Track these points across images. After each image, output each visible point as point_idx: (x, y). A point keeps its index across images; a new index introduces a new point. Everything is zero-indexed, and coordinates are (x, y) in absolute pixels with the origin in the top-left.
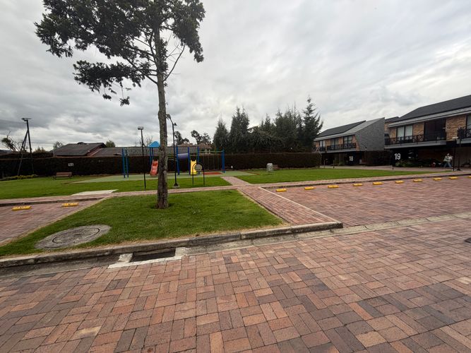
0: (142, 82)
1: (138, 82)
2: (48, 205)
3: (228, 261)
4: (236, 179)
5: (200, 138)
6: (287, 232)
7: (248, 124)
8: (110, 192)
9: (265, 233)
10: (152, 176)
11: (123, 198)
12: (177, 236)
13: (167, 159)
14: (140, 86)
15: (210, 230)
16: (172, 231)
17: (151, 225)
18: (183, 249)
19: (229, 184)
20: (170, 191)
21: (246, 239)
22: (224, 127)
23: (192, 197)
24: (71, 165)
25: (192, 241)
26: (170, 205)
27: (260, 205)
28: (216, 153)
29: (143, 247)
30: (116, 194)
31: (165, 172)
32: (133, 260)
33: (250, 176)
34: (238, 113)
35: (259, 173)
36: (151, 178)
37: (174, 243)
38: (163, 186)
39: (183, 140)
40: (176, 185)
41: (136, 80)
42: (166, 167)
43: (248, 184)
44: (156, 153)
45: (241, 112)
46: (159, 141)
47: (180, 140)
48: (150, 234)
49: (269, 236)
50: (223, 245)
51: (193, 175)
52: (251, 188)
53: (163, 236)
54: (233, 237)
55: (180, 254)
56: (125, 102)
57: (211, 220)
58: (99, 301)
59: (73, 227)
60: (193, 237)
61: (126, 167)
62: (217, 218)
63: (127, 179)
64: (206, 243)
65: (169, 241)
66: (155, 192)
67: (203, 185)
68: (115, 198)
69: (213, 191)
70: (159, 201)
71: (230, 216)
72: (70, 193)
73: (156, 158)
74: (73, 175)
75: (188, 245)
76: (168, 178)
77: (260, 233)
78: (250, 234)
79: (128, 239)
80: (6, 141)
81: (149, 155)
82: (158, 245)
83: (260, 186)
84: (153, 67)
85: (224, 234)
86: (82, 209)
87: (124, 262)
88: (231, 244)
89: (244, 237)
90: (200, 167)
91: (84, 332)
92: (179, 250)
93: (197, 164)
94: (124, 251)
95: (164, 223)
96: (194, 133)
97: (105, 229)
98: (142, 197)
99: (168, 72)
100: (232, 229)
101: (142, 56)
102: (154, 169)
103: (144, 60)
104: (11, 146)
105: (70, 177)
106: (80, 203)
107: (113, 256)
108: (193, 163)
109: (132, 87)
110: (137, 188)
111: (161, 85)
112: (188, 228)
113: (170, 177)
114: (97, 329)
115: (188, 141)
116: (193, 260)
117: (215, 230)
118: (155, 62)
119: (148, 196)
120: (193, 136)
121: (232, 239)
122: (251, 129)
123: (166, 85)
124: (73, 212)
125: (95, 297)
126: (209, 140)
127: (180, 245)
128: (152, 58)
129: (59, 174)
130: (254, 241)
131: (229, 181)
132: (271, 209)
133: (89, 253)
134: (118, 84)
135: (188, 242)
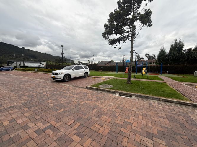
0: (126, 41)
1: (125, 41)
2: (98, 78)
3: (151, 104)
4: (168, 78)
5: (150, 57)
6: (189, 105)
7: (183, 47)
8: (113, 77)
9: (174, 101)
10: (125, 73)
11: (116, 79)
12: (133, 93)
13: (132, 67)
14: (125, 42)
15: (146, 94)
16: (131, 91)
17: (125, 88)
18: (135, 97)
19: (162, 80)
20: (132, 79)
21: (162, 101)
22: (164, 51)
23: (141, 82)
24: (102, 68)
25: (138, 95)
26: (131, 84)
27: (177, 91)
28: (158, 64)
29: (122, 93)
30: (114, 78)
31: (131, 71)
32: (119, 95)
33: (178, 78)
34: (176, 42)
35: (187, 76)
36: (126, 74)
37: (132, 94)
38: (130, 77)
39: (141, 58)
40: (135, 77)
41: (124, 41)
42: (131, 70)
43: (175, 81)
44: (128, 64)
45: (178, 41)
46: (130, 60)
47: (139, 58)
48: (124, 90)
49: (176, 103)
50: (150, 100)
51: (143, 74)
52: (175, 83)
53: (128, 91)
54: (156, 98)
55: (133, 98)
56: (120, 48)
57: (147, 91)
58: (112, 100)
59: (105, 84)
60: (139, 94)
61: (117, 69)
62: (150, 91)
63: (117, 74)
64: (143, 97)
65: (130, 93)
66: (127, 79)
67: (147, 79)
68: (114, 79)
69: (151, 82)
70: (128, 81)
71: (157, 92)
72: (102, 76)
73: (128, 66)
74: (102, 71)
75: (136, 96)
76: (132, 74)
77: (171, 100)
78: (165, 100)
79: (118, 90)
80: (89, 61)
81: (125, 65)
82: (126, 93)
83: (183, 83)
84: (130, 35)
85: (151, 96)
86: (106, 80)
87: (117, 95)
88: (154, 101)
89: (161, 100)
90: (147, 71)
91: (110, 103)
92: (133, 97)
93: (146, 69)
94: (117, 92)
95: (129, 88)
96: (147, 55)
97: (112, 86)
98: (122, 80)
99: (135, 36)
100: (156, 96)
101: (127, 32)
102: (127, 70)
103: (127, 34)
104: (89, 62)
105: (101, 71)
106: (105, 79)
107: (114, 93)
108: (144, 69)
109: (123, 43)
110: (120, 77)
111: (132, 41)
112: (137, 91)
113: (133, 74)
114: (112, 104)
115: (143, 58)
116: (137, 100)
117: (148, 94)
118: (131, 34)
119: (124, 80)
120: (146, 56)
121: (155, 99)
122: (185, 50)
123: (134, 41)
124: (104, 81)
125: (111, 99)
126: (155, 58)
127: (134, 95)
128: (130, 32)
129: (99, 70)
130: (166, 103)
131: (163, 79)
132: (183, 94)
133: (109, 91)
134: (119, 43)
135: (136, 95)
